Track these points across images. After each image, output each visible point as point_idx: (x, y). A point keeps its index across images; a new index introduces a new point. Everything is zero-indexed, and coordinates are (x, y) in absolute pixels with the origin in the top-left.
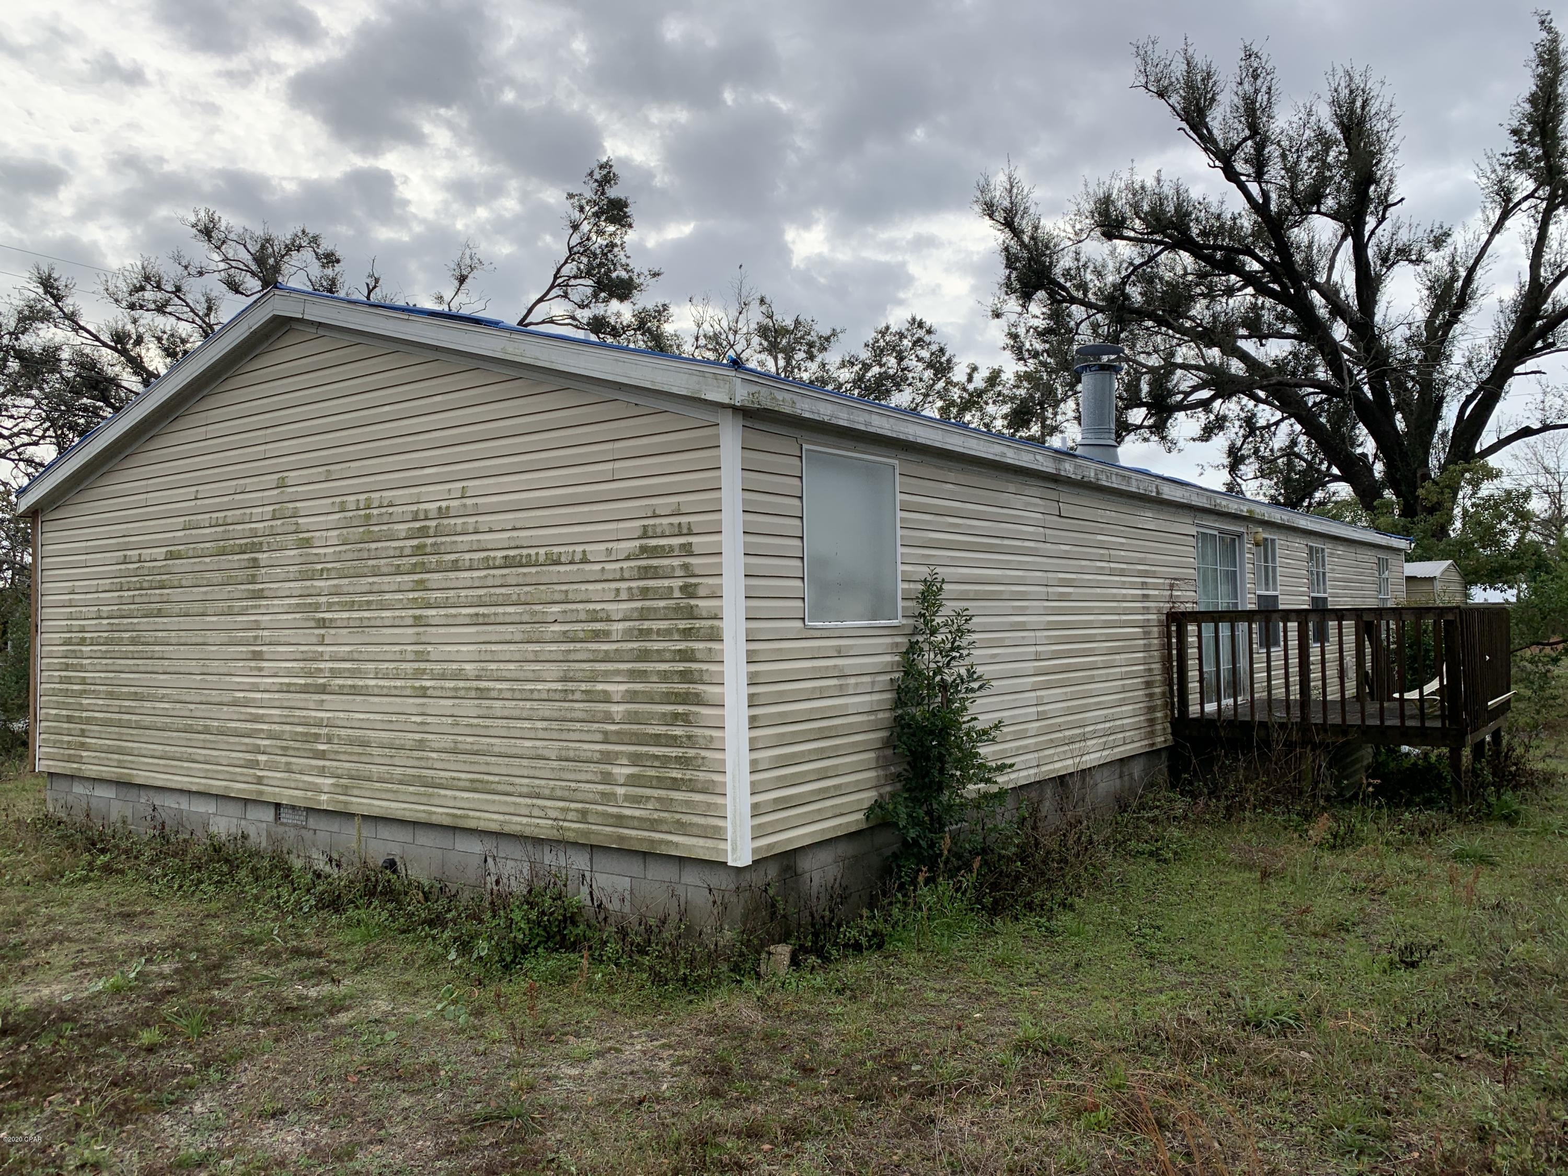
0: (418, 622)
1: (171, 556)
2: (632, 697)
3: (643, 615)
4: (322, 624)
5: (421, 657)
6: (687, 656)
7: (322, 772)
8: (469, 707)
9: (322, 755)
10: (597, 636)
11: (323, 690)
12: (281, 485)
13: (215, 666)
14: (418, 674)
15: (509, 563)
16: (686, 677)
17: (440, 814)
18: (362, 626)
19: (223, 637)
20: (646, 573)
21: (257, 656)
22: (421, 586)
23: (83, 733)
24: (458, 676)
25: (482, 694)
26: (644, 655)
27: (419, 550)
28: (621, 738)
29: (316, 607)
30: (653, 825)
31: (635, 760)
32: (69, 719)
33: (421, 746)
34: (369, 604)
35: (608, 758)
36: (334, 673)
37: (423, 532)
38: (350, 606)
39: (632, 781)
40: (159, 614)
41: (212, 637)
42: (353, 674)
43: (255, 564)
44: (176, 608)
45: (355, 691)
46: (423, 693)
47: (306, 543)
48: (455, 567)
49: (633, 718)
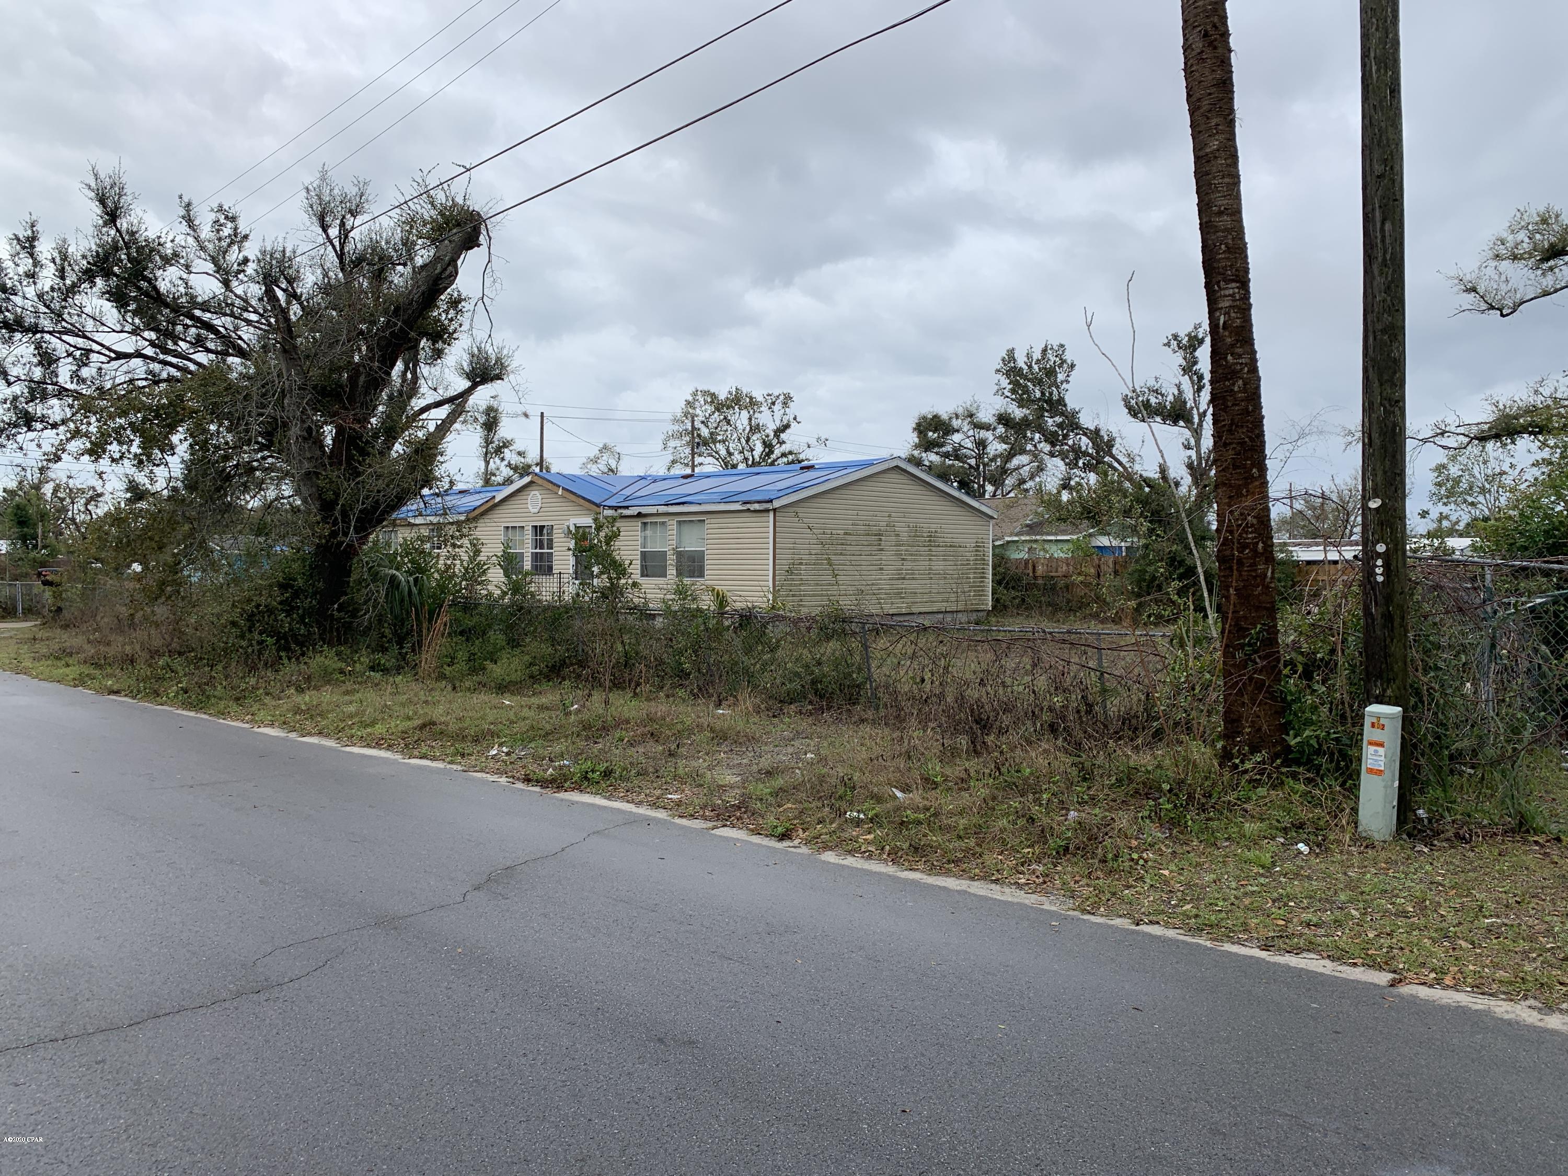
0: (930, 560)
1: (846, 534)
2: (975, 578)
3: (976, 560)
4: (903, 559)
5: (930, 569)
6: (983, 569)
7: (903, 603)
8: (942, 582)
9: (903, 598)
10: (968, 564)
11: (904, 579)
12: (890, 516)
13: (865, 573)
14: (929, 574)
15: (951, 546)
16: (983, 573)
17: (935, 609)
18: (915, 561)
19: (869, 563)
20: (977, 551)
21: (881, 569)
22: (930, 551)
23: (801, 601)
24: (939, 574)
25: (945, 578)
26: (976, 569)
27: (930, 541)
28: (972, 587)
29: (901, 555)
30: (978, 604)
31: (975, 591)
32: (793, 596)
33: (930, 592)
34: (916, 555)
35: (970, 591)
36: (907, 574)
37: (931, 536)
38: (912, 555)
39: (974, 596)
40: (841, 554)
41: (863, 563)
42: (912, 574)
43: (880, 540)
44: (849, 553)
45: (913, 579)
46: (931, 578)
47: (898, 535)
48: (939, 546)
49: (974, 582)
